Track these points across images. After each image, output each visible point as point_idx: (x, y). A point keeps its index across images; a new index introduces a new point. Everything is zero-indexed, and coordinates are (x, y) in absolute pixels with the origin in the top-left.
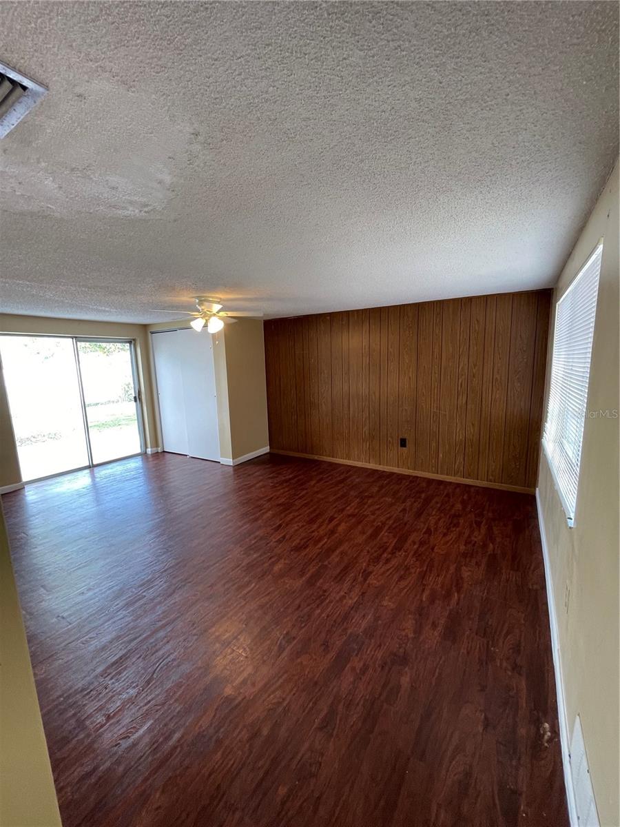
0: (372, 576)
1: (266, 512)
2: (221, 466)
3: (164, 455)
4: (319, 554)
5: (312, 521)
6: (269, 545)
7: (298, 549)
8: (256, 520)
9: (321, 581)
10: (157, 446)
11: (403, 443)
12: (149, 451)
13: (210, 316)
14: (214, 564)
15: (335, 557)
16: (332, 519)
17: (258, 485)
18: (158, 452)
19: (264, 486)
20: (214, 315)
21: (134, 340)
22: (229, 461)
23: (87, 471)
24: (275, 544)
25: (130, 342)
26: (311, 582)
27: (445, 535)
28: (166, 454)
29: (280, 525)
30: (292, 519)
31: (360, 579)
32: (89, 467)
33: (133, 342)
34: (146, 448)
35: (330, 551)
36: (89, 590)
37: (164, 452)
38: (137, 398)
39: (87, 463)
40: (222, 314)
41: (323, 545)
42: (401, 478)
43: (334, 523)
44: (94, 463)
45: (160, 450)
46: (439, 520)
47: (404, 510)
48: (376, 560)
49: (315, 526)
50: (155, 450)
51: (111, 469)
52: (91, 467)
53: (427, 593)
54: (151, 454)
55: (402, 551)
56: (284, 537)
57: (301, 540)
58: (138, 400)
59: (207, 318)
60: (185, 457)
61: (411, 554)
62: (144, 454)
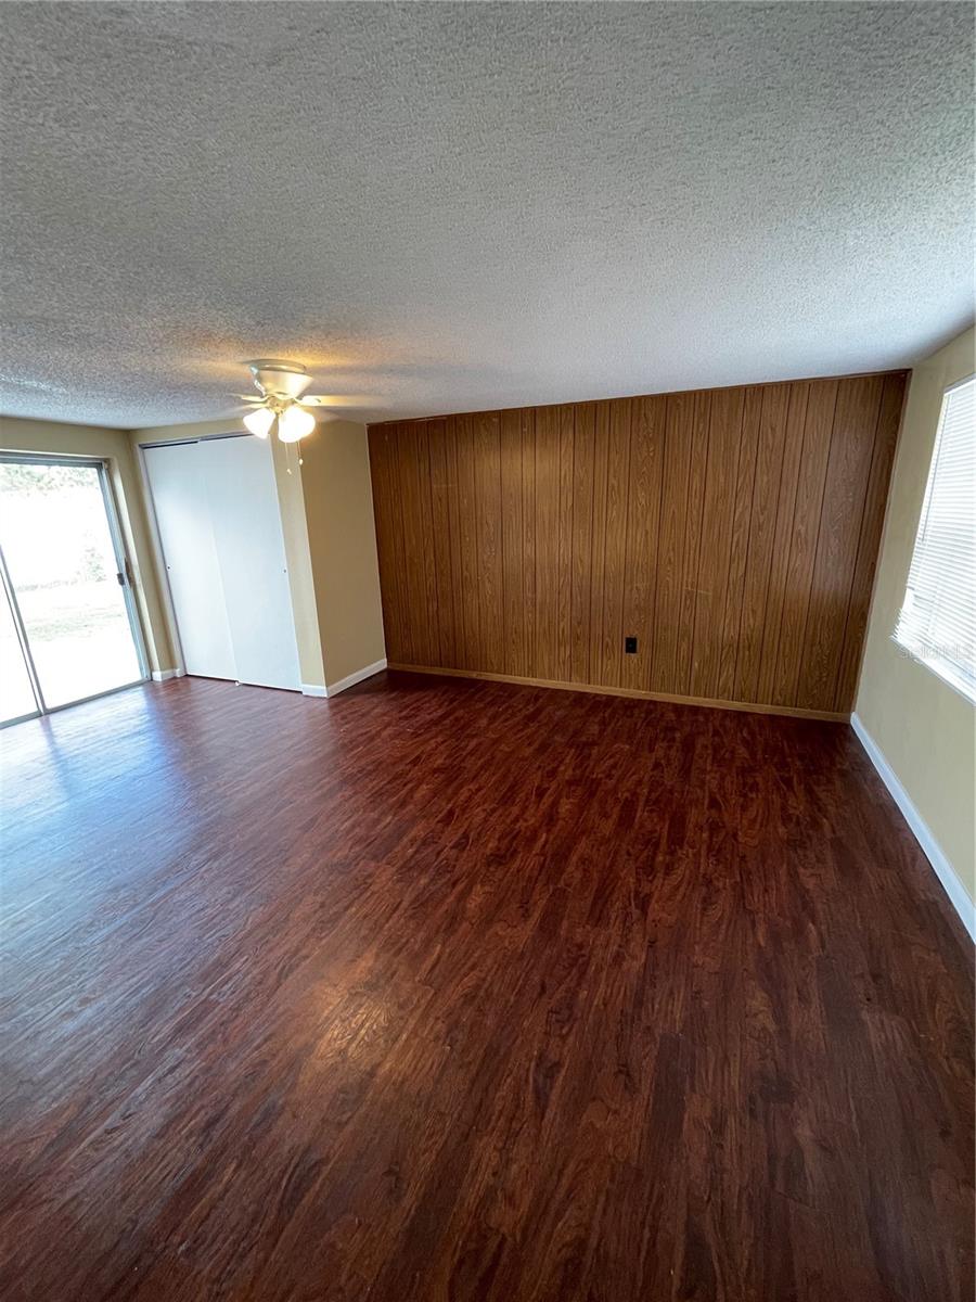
0: (654, 905)
1: (417, 786)
2: (303, 699)
3: (188, 684)
4: (542, 866)
5: (507, 800)
6: (442, 857)
7: (499, 859)
8: (403, 804)
9: (565, 924)
10: (173, 666)
11: (631, 646)
12: (158, 676)
13: (286, 405)
14: (347, 908)
15: (573, 872)
16: (541, 793)
17: (385, 734)
18: (175, 678)
19: (397, 735)
20: (293, 402)
21: (107, 461)
22: (319, 690)
23: (36, 722)
24: (454, 850)
25: (98, 466)
26: (547, 928)
27: (744, 809)
28: (190, 679)
29: (451, 813)
30: (470, 798)
31: (636, 913)
32: (38, 715)
33: (105, 466)
34: (152, 670)
35: (561, 856)
36: (85, 1001)
37: (187, 675)
38: (126, 577)
39: (34, 709)
40: (311, 400)
41: (544, 846)
42: (630, 705)
43: (547, 800)
44: (49, 706)
45: (178, 673)
46: (723, 778)
47: (657, 765)
48: (648, 869)
49: (515, 810)
50: (169, 673)
51: (88, 715)
52: (44, 714)
53: (761, 930)
54: (164, 682)
55: (686, 847)
56: (466, 836)
57: (499, 840)
58: (126, 580)
59: (278, 409)
60: (231, 685)
61: (703, 852)
62: (148, 683)
